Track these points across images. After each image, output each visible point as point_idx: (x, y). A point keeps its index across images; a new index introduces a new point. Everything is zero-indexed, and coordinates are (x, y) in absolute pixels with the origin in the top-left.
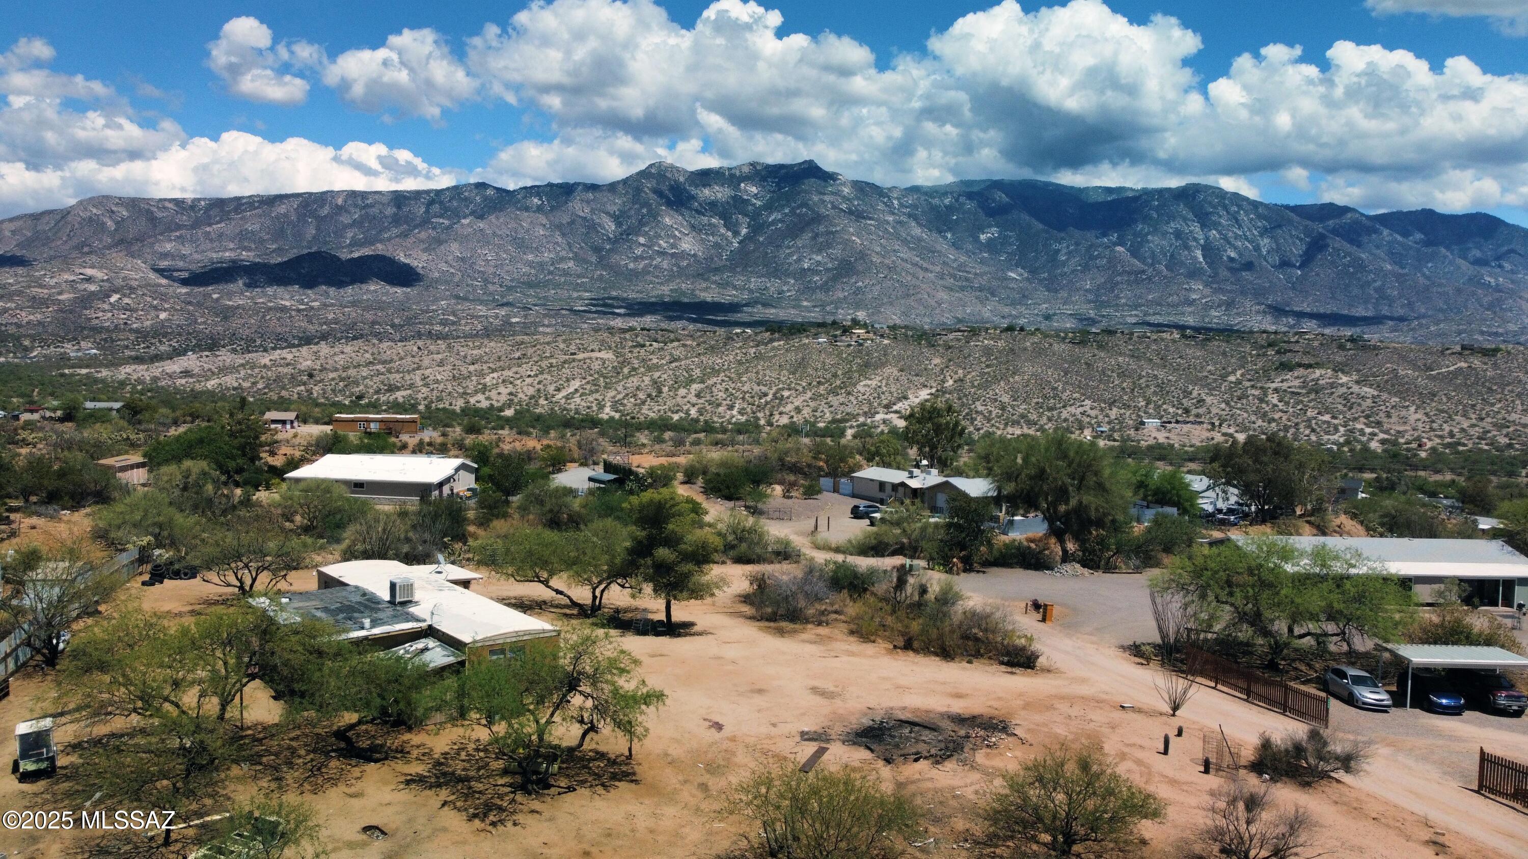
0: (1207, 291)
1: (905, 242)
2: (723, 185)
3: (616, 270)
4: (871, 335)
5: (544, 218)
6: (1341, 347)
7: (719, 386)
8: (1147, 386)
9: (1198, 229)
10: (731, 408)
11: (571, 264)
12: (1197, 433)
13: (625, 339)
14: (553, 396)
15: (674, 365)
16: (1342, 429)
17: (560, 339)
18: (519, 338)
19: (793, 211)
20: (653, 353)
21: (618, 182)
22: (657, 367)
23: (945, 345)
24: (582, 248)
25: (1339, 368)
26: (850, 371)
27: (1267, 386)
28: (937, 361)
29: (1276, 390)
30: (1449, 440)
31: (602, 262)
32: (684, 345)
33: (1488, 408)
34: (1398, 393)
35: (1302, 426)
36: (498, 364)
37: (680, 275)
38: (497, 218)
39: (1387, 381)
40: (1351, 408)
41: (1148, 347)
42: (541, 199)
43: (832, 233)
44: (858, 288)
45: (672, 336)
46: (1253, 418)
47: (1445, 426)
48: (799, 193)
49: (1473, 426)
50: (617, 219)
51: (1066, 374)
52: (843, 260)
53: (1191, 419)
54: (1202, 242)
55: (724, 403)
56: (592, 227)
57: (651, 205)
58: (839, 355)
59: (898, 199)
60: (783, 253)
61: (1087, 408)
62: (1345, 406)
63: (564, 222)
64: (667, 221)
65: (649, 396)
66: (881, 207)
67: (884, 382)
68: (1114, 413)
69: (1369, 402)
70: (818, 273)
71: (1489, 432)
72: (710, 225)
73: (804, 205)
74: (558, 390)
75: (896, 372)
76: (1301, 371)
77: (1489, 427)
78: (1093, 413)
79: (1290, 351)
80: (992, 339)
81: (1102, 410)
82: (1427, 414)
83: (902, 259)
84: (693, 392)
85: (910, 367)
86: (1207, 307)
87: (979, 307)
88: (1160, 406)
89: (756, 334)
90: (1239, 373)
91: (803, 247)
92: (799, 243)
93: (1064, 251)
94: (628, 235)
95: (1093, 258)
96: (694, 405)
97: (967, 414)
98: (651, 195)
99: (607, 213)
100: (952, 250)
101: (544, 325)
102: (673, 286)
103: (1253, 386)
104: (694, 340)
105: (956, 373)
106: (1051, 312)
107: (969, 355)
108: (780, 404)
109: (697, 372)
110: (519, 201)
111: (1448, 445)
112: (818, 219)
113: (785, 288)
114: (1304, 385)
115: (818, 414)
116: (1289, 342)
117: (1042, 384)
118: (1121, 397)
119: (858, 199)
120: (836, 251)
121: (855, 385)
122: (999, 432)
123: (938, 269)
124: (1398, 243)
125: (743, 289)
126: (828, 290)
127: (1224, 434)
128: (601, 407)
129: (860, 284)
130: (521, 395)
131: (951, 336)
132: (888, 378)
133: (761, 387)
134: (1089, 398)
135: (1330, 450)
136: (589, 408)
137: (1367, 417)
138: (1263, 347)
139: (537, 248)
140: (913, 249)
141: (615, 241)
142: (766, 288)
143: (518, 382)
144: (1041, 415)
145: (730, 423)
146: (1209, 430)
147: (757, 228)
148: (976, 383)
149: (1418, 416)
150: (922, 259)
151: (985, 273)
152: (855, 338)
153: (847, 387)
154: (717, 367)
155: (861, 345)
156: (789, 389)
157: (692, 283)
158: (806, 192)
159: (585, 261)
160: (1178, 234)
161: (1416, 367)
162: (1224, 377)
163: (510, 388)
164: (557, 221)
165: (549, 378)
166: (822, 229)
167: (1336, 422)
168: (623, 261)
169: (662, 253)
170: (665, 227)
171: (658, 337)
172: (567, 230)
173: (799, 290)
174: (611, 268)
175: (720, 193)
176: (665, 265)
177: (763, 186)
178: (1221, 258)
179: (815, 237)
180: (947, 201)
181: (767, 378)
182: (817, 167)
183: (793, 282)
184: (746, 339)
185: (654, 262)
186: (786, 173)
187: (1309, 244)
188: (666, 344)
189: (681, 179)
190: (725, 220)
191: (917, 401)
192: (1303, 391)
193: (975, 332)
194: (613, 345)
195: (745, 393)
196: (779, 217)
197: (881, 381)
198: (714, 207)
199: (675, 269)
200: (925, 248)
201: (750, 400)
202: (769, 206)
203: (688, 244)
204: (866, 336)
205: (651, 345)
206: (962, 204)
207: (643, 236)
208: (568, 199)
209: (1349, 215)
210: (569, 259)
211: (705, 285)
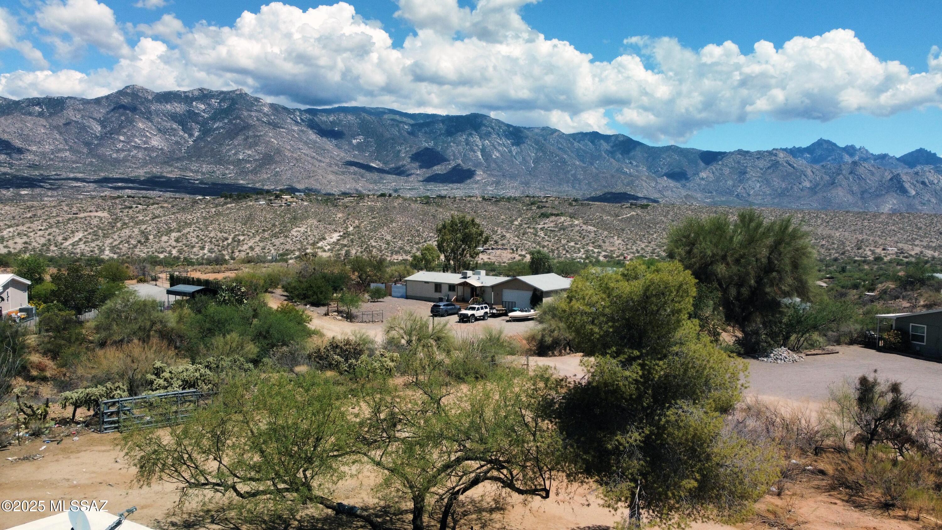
0: (485, 176)
1: (306, 143)
2: (180, 103)
3: (103, 159)
4: (295, 199)
5: (44, 121)
6: (570, 204)
7: (192, 234)
9: (478, 140)
10: (203, 248)
11: (67, 154)
12: (504, 255)
13: (115, 203)
14: (62, 244)
15: (156, 220)
16: (582, 250)
17: (63, 204)
18: (29, 203)
19: (230, 121)
20: (139, 212)
21: (102, 98)
22: (143, 222)
23: (343, 205)
24: (75, 142)
25: (572, 216)
26: (284, 222)
27: (537, 226)
28: (340, 215)
29: (542, 229)
30: (637, 255)
31: (92, 152)
32: (162, 207)
33: (651, 237)
34: (606, 229)
35: (561, 249)
36: (13, 222)
37: (151, 163)
38: (6, 120)
39: (598, 223)
40: (584, 238)
41: (465, 206)
42: (41, 107)
43: (258, 136)
44: (277, 172)
45: (151, 201)
46: (534, 245)
47: (633, 247)
48: (235, 109)
49: (647, 246)
50: (102, 123)
51: (423, 222)
52: (266, 154)
53: (499, 247)
54: (481, 147)
55: (197, 245)
56: (83, 128)
58: (275, 212)
59: (300, 116)
60: (224, 150)
62: (580, 237)
63: (61, 124)
64: (141, 125)
65: (139, 242)
66: (289, 120)
67: (309, 229)
69: (593, 235)
70: (249, 162)
71: (655, 249)
72: (172, 129)
73: (238, 117)
74: (65, 239)
75: (315, 222)
76: (553, 218)
77: (655, 247)
79: (545, 207)
80: (373, 201)
82: (623, 240)
83: (305, 154)
84: (173, 239)
85: (324, 219)
86: (486, 185)
87: (356, 184)
89: (214, 199)
90: (519, 220)
91: (239, 145)
92: (236, 142)
93: (403, 151)
94: (111, 134)
96: (174, 248)
97: (366, 248)
99: (94, 119)
100: (336, 149)
101: (48, 196)
102: (146, 170)
103: (529, 227)
104: (169, 203)
105: (354, 222)
106: (398, 188)
107: (360, 211)
108: (238, 245)
109: (174, 225)
110: (23, 108)
111: (638, 258)
112: (247, 127)
113: (227, 172)
114: (556, 226)
115: (266, 251)
116: (542, 202)
117: (410, 228)
119: (274, 115)
120: (261, 148)
121: (290, 231)
122: (389, 259)
123: (328, 161)
125: (197, 172)
126: (257, 173)
127: (520, 255)
128: (102, 251)
129: (278, 169)
130: (34, 244)
131: (346, 200)
132: (311, 226)
133: (223, 234)
135: (579, 262)
136: (92, 251)
137: (593, 243)
138: (528, 205)
139: (39, 142)
140: (311, 148)
141: (101, 138)
142: (214, 172)
143: (32, 234)
144: (412, 247)
145: (203, 259)
146: (511, 253)
147: (205, 132)
148: (368, 228)
149: (619, 241)
150: (317, 154)
152: (284, 201)
153: (284, 232)
154: (189, 221)
155: (289, 205)
156: (244, 235)
157: (161, 168)
158: (239, 109)
159: (80, 152)
160: (467, 143)
161: (610, 215)
162: (512, 222)
163: (25, 239)
164: (55, 123)
165: (57, 231)
166: (251, 133)
167: (578, 246)
168: (108, 152)
169: (137, 147)
170: (139, 130)
171: (141, 202)
172: (63, 130)
173: (237, 173)
174: (99, 157)
175: (179, 108)
176: (140, 155)
177: (209, 105)
178: (491, 156)
179: (246, 139)
180: (331, 119)
181: (227, 228)
182: (246, 94)
183: (232, 167)
184: (207, 203)
185: (132, 154)
186: (225, 97)
187: (537, 150)
188: (148, 206)
189: (150, 98)
190: (182, 126)
191: (332, 240)
192: (556, 229)
193: (361, 196)
194: (107, 208)
195: (212, 238)
196: (221, 125)
197: (307, 228)
198: (174, 117)
199: (147, 158)
200: (319, 147)
201: (216, 243)
202: (214, 118)
203: (156, 142)
204: (291, 200)
205: (137, 207)
206: (341, 121)
207: (123, 135)
208: (62, 109)
209: (557, 134)
210: (66, 150)
211: (170, 169)
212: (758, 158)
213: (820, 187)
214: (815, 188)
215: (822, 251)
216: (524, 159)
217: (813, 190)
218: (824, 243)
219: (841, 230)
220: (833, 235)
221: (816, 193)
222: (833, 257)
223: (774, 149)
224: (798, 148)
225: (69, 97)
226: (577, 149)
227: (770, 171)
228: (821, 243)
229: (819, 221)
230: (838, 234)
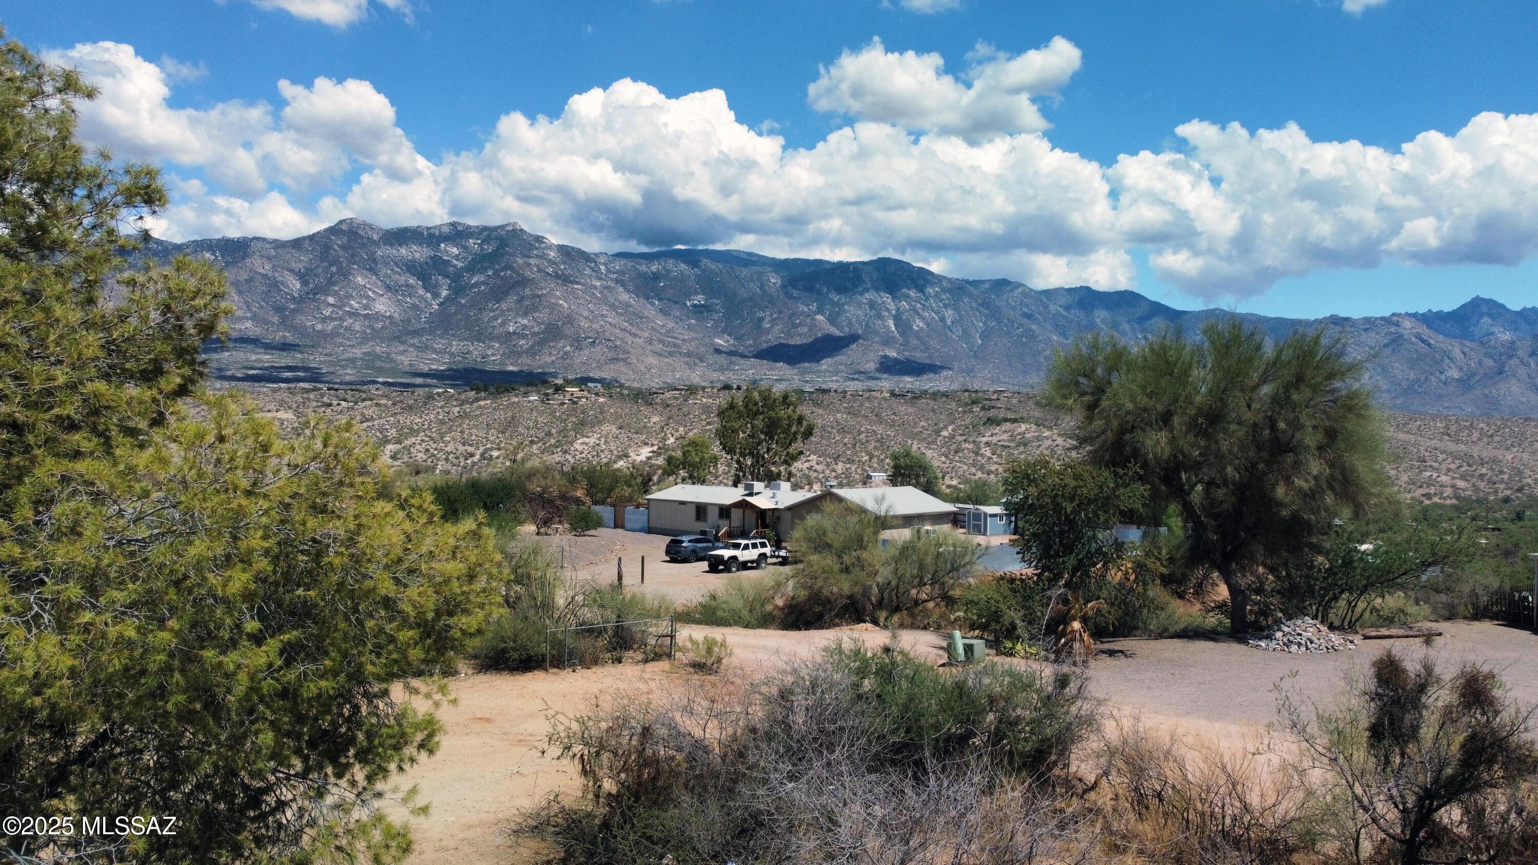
0: (900, 358)
1: (613, 307)
2: (421, 245)
3: (301, 331)
4: (586, 393)
6: (1038, 404)
7: (418, 447)
8: (868, 441)
9: (889, 300)
11: (249, 324)
13: (309, 399)
15: (365, 425)
19: (496, 273)
20: (341, 413)
21: (304, 238)
23: (662, 404)
24: (262, 307)
25: (1040, 423)
26: (565, 429)
27: (979, 439)
28: (656, 419)
29: (988, 444)
31: (285, 323)
32: (377, 405)
37: (372, 339)
41: (861, 405)
42: (214, 254)
43: (538, 296)
44: (566, 353)
45: (364, 396)
46: (974, 470)
48: (503, 255)
50: (303, 277)
52: (550, 324)
54: (894, 312)
56: (274, 285)
57: (341, 263)
58: (552, 413)
59: (605, 264)
60: (487, 316)
61: (814, 463)
63: (241, 279)
64: (360, 280)
66: (587, 271)
67: (603, 440)
68: (840, 467)
70: (523, 336)
72: (407, 285)
73: (509, 267)
75: (614, 430)
76: (1007, 426)
78: (819, 468)
79: (994, 407)
80: (710, 397)
81: (828, 465)
83: (610, 324)
84: (388, 453)
85: (629, 425)
86: (900, 373)
87: (688, 372)
88: (882, 460)
89: (460, 394)
90: (950, 428)
91: (509, 310)
92: (504, 306)
93: (768, 319)
94: (315, 294)
95: (795, 326)
98: (341, 253)
99: (291, 271)
100: (660, 316)
102: (366, 349)
103: (965, 441)
104: (389, 399)
105: (677, 431)
106: (757, 378)
107: (689, 413)
109: (393, 433)
112: (523, 282)
113: (489, 352)
114: (1012, 438)
116: (991, 400)
118: (844, 452)
119: (565, 263)
120: (543, 315)
121: (572, 443)
123: (647, 334)
124: (1063, 316)
125: (442, 352)
126: (535, 354)
129: (568, 348)
131: (668, 395)
132: (607, 437)
133: (467, 447)
134: (814, 453)
138: (967, 404)
140: (622, 314)
141: (300, 300)
142: (469, 352)
147: (458, 289)
150: (630, 324)
151: (693, 339)
152: (568, 396)
153: (563, 445)
154: (416, 427)
155: (575, 403)
156: (499, 449)
157: (388, 346)
158: (510, 254)
159: (267, 322)
160: (872, 305)
162: (938, 432)
166: (527, 291)
168: (308, 321)
169: (354, 314)
170: (357, 287)
171: (348, 397)
172: (245, 288)
173: (504, 354)
174: (295, 329)
175: (418, 253)
176: (357, 326)
177: (465, 248)
178: (911, 328)
179: (520, 301)
180: (654, 268)
181: (473, 437)
182: (522, 230)
183: (497, 345)
184: (448, 399)
185: (345, 324)
186: (489, 235)
187: (987, 316)
188: (356, 403)
189: (375, 237)
190: (423, 281)
191: (639, 459)
192: (1012, 444)
193: (692, 390)
194: (295, 406)
195: (449, 453)
196: (482, 279)
197: (599, 439)
198: (411, 267)
199: (368, 331)
200: (634, 314)
201: (455, 461)
202: (472, 268)
203: (383, 305)
204: (580, 394)
205: (339, 405)
206: (669, 271)
207: (332, 296)
208: (245, 255)
209: (1020, 290)
210: (247, 318)
211: (402, 348)
212: (1366, 330)
213: (1477, 378)
214: (1469, 379)
215: (1482, 485)
216: (965, 331)
217: (1465, 384)
218: (1484, 471)
219: (1515, 450)
220: (1501, 457)
221: (1470, 388)
222: (1500, 495)
223: (1393, 315)
224: (1437, 313)
225: (255, 238)
226: (1054, 315)
227: (1388, 351)
228: (1478, 472)
229: (1476, 435)
230: (1509, 457)
